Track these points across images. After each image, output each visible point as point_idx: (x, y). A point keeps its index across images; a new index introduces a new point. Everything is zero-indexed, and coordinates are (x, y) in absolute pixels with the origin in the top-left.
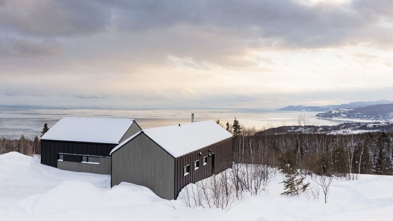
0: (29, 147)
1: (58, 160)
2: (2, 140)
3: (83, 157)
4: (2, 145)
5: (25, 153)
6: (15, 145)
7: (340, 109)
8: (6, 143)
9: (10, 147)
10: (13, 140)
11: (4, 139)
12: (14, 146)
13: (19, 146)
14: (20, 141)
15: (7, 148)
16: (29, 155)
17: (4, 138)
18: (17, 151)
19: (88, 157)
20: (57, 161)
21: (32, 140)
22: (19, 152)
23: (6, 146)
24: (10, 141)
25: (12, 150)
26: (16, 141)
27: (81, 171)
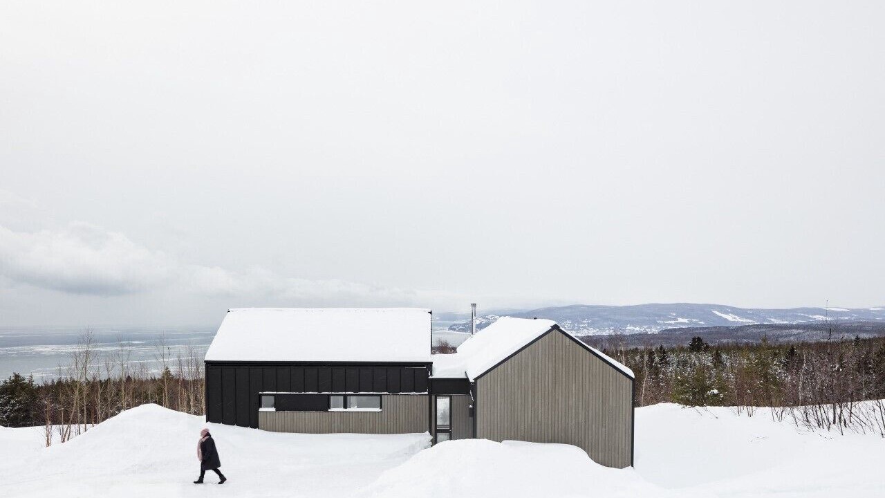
0: (181, 394)
1: (261, 410)
2: (125, 379)
3: (332, 397)
4: (125, 391)
5: (173, 407)
6: (151, 389)
7: (489, 317)
8: (132, 386)
9: (141, 394)
10: (147, 380)
11: (129, 379)
12: (149, 392)
13: (160, 391)
14: (162, 381)
15: (136, 397)
16: (182, 411)
17: (129, 377)
18: (155, 402)
19: (345, 396)
20: (258, 412)
21: (187, 378)
22: (161, 404)
23: (133, 393)
24: (142, 383)
25: (146, 400)
26: (154, 381)
27: (330, 431)
